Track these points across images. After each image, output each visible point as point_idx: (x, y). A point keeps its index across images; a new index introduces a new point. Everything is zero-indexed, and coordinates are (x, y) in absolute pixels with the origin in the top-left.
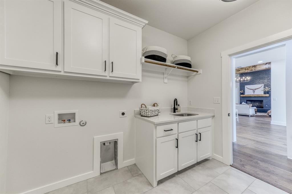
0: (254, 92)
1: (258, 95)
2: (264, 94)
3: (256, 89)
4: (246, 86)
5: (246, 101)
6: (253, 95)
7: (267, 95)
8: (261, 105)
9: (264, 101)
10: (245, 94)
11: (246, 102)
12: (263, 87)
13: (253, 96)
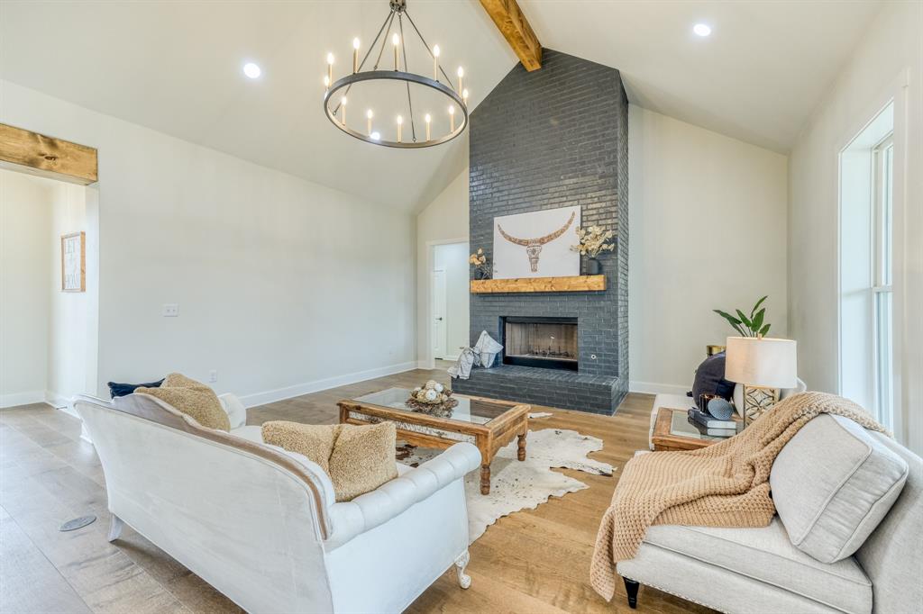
0: (534, 260)
1: (551, 281)
2: (581, 274)
3: (542, 241)
4: (497, 220)
5: (496, 323)
6: (529, 281)
7: (596, 282)
8: (569, 351)
9: (580, 322)
10: (496, 276)
11: (497, 331)
12: (577, 222)
13: (530, 289)
